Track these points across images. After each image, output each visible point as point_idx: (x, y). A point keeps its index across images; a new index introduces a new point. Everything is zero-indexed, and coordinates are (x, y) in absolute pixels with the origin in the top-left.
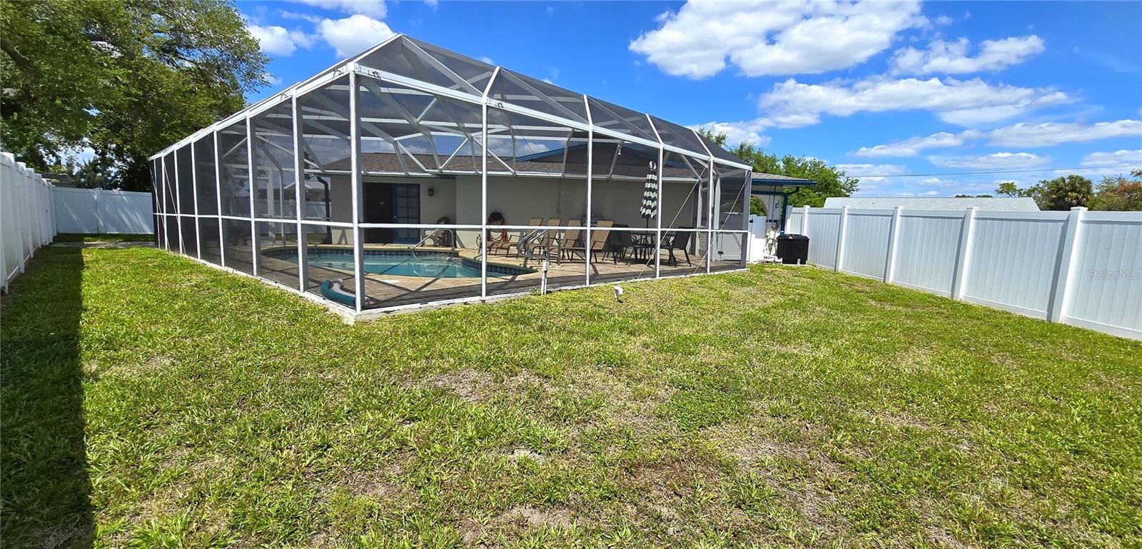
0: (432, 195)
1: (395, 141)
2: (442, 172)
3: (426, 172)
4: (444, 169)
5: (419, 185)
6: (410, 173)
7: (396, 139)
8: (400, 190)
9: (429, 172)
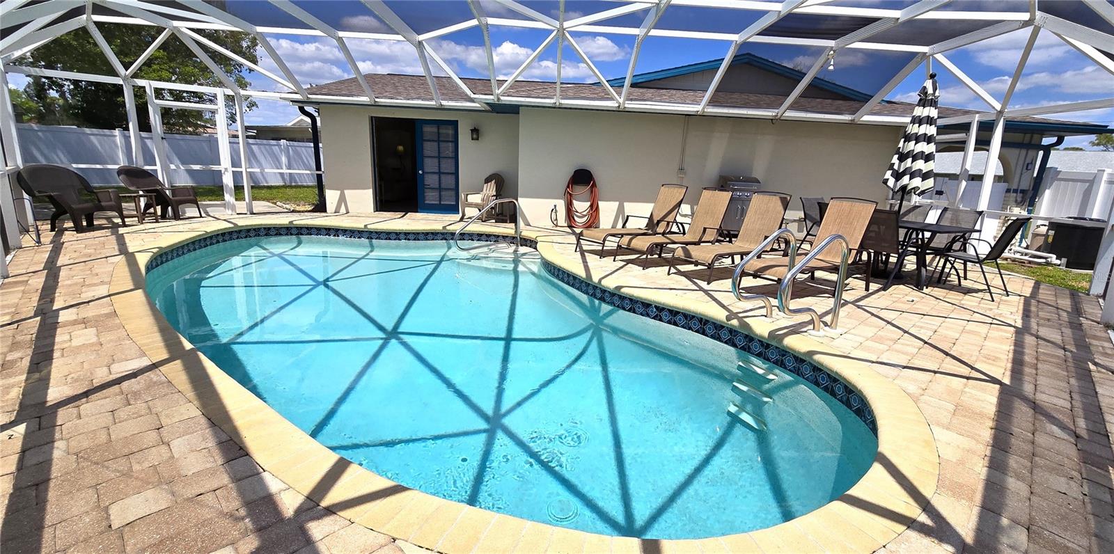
0: (477, 139)
1: (420, 43)
2: (499, 99)
3: (472, 100)
4: (505, 94)
5: (457, 121)
6: (444, 103)
7: (421, 37)
8: (428, 129)
9: (479, 100)
